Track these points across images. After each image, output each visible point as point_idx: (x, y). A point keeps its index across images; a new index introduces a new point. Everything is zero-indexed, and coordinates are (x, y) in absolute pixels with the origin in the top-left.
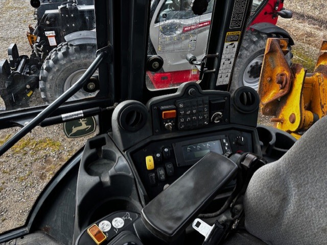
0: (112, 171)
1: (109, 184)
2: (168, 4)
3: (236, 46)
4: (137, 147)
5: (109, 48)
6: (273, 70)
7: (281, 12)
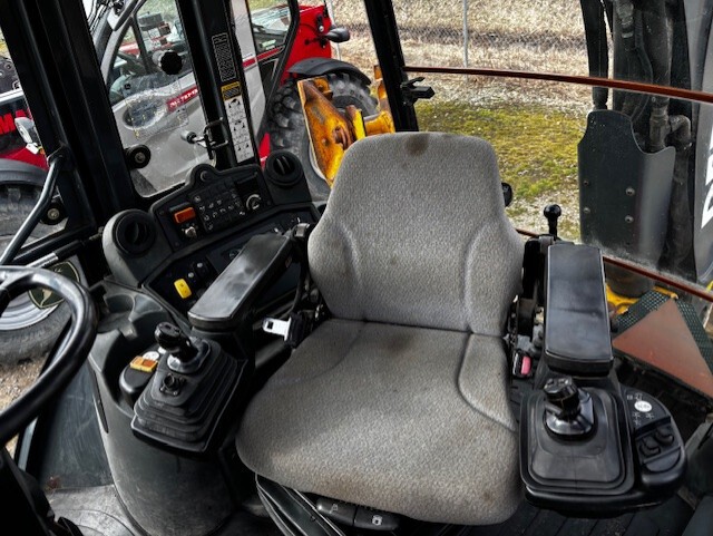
0: (132, 316)
1: (135, 335)
2: (119, 67)
3: (242, 102)
4: (156, 274)
5: (64, 149)
6: (324, 127)
7: (330, 34)
